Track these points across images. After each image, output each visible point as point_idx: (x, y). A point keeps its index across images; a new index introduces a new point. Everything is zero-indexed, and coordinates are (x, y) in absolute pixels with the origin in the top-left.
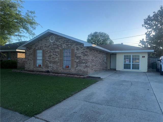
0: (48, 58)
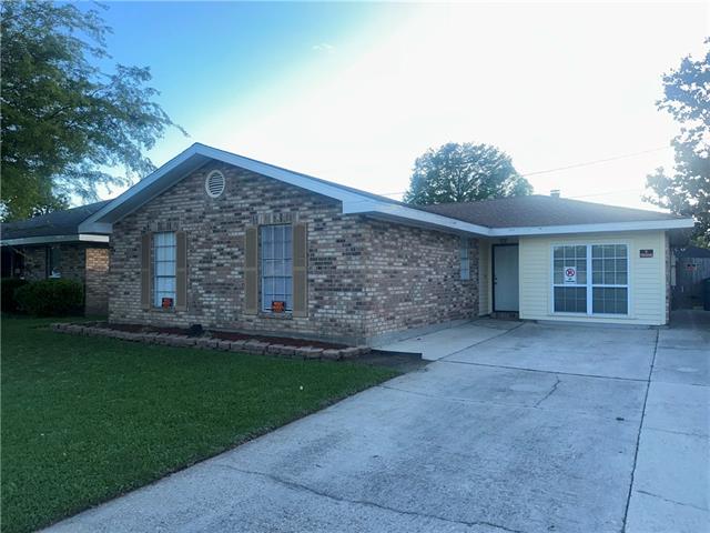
0: (200, 269)
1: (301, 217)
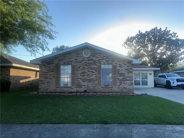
1: (115, 64)
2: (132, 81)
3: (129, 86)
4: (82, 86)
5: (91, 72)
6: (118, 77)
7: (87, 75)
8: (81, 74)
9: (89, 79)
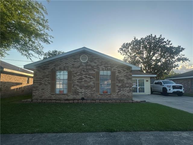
1: (114, 70)
2: (131, 88)
3: (128, 93)
4: (79, 93)
5: (89, 78)
6: (117, 83)
7: (85, 81)
8: (78, 81)
9: (87, 86)
